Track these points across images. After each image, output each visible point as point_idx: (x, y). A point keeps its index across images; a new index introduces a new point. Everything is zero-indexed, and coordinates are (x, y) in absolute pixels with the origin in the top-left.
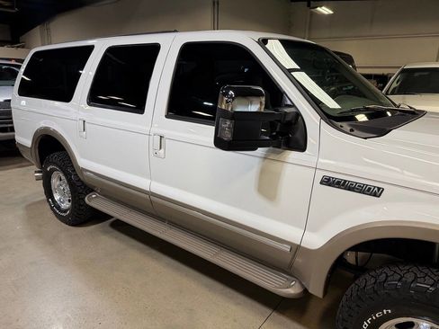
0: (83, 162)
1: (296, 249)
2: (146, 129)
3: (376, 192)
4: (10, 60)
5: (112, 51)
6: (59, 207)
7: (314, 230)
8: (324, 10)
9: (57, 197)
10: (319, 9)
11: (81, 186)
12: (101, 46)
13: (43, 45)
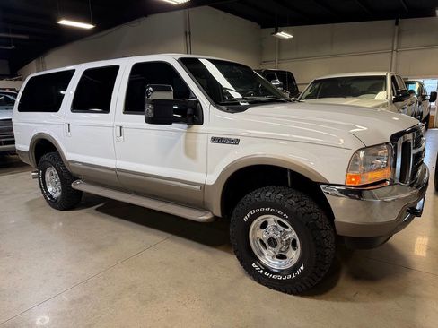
0: (69, 155)
1: (203, 186)
2: (111, 123)
3: (236, 142)
4: (5, 89)
5: (87, 72)
6: (51, 196)
7: (211, 173)
8: (284, 35)
9: (50, 189)
10: (278, 34)
11: (68, 175)
12: (80, 70)
13: (38, 72)
